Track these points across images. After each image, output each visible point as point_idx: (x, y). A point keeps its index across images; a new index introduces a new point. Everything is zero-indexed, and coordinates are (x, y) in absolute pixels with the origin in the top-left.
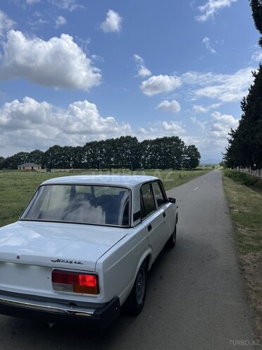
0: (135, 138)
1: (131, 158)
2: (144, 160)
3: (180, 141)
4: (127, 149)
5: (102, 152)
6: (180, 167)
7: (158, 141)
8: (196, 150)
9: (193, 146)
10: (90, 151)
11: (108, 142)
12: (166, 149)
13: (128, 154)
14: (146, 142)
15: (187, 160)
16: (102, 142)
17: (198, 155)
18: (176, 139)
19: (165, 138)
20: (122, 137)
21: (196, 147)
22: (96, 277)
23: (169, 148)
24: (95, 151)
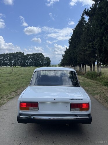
0: (23, 53)
1: (22, 62)
2: (27, 63)
3: (42, 55)
4: (20, 57)
5: (7, 59)
6: (43, 66)
7: (33, 55)
8: (49, 59)
9: (48, 57)
10: (2, 58)
11: (10, 54)
13: (20, 60)
14: (28, 55)
15: (45, 63)
16: (7, 54)
17: (50, 61)
19: (36, 54)
20: (17, 52)
21: (49, 58)
23: (38, 58)
24: (4, 58)
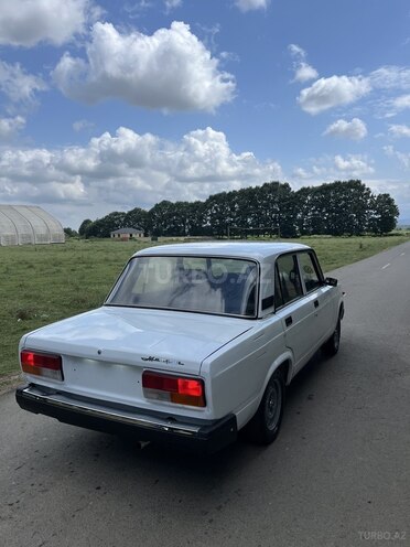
0: (286, 185)
1: (280, 218)
2: (301, 221)
3: (363, 188)
4: (273, 202)
5: (233, 209)
6: (362, 230)
7: (325, 189)
8: (390, 201)
9: (386, 196)
10: (216, 208)
11: (243, 193)
12: (340, 201)
13: (275, 211)
14: (304, 191)
15: (373, 219)
16: (232, 194)
17: (394, 211)
18: (356, 186)
19: (338, 184)
20: (265, 185)
21: (392, 197)
22: (202, 383)
23: (345, 199)
24: (222, 207)
